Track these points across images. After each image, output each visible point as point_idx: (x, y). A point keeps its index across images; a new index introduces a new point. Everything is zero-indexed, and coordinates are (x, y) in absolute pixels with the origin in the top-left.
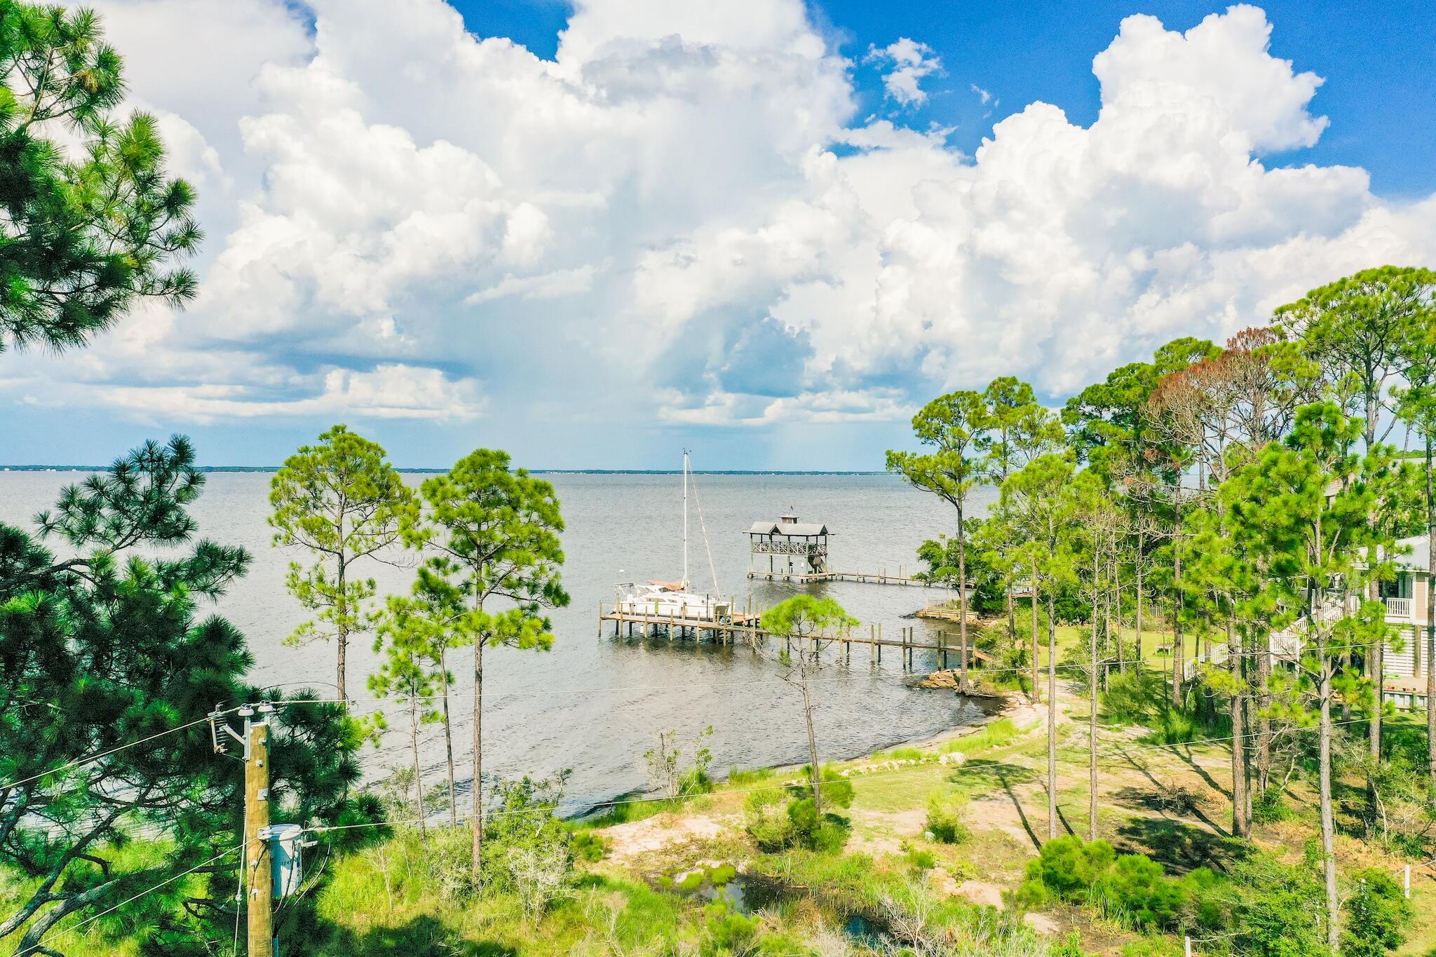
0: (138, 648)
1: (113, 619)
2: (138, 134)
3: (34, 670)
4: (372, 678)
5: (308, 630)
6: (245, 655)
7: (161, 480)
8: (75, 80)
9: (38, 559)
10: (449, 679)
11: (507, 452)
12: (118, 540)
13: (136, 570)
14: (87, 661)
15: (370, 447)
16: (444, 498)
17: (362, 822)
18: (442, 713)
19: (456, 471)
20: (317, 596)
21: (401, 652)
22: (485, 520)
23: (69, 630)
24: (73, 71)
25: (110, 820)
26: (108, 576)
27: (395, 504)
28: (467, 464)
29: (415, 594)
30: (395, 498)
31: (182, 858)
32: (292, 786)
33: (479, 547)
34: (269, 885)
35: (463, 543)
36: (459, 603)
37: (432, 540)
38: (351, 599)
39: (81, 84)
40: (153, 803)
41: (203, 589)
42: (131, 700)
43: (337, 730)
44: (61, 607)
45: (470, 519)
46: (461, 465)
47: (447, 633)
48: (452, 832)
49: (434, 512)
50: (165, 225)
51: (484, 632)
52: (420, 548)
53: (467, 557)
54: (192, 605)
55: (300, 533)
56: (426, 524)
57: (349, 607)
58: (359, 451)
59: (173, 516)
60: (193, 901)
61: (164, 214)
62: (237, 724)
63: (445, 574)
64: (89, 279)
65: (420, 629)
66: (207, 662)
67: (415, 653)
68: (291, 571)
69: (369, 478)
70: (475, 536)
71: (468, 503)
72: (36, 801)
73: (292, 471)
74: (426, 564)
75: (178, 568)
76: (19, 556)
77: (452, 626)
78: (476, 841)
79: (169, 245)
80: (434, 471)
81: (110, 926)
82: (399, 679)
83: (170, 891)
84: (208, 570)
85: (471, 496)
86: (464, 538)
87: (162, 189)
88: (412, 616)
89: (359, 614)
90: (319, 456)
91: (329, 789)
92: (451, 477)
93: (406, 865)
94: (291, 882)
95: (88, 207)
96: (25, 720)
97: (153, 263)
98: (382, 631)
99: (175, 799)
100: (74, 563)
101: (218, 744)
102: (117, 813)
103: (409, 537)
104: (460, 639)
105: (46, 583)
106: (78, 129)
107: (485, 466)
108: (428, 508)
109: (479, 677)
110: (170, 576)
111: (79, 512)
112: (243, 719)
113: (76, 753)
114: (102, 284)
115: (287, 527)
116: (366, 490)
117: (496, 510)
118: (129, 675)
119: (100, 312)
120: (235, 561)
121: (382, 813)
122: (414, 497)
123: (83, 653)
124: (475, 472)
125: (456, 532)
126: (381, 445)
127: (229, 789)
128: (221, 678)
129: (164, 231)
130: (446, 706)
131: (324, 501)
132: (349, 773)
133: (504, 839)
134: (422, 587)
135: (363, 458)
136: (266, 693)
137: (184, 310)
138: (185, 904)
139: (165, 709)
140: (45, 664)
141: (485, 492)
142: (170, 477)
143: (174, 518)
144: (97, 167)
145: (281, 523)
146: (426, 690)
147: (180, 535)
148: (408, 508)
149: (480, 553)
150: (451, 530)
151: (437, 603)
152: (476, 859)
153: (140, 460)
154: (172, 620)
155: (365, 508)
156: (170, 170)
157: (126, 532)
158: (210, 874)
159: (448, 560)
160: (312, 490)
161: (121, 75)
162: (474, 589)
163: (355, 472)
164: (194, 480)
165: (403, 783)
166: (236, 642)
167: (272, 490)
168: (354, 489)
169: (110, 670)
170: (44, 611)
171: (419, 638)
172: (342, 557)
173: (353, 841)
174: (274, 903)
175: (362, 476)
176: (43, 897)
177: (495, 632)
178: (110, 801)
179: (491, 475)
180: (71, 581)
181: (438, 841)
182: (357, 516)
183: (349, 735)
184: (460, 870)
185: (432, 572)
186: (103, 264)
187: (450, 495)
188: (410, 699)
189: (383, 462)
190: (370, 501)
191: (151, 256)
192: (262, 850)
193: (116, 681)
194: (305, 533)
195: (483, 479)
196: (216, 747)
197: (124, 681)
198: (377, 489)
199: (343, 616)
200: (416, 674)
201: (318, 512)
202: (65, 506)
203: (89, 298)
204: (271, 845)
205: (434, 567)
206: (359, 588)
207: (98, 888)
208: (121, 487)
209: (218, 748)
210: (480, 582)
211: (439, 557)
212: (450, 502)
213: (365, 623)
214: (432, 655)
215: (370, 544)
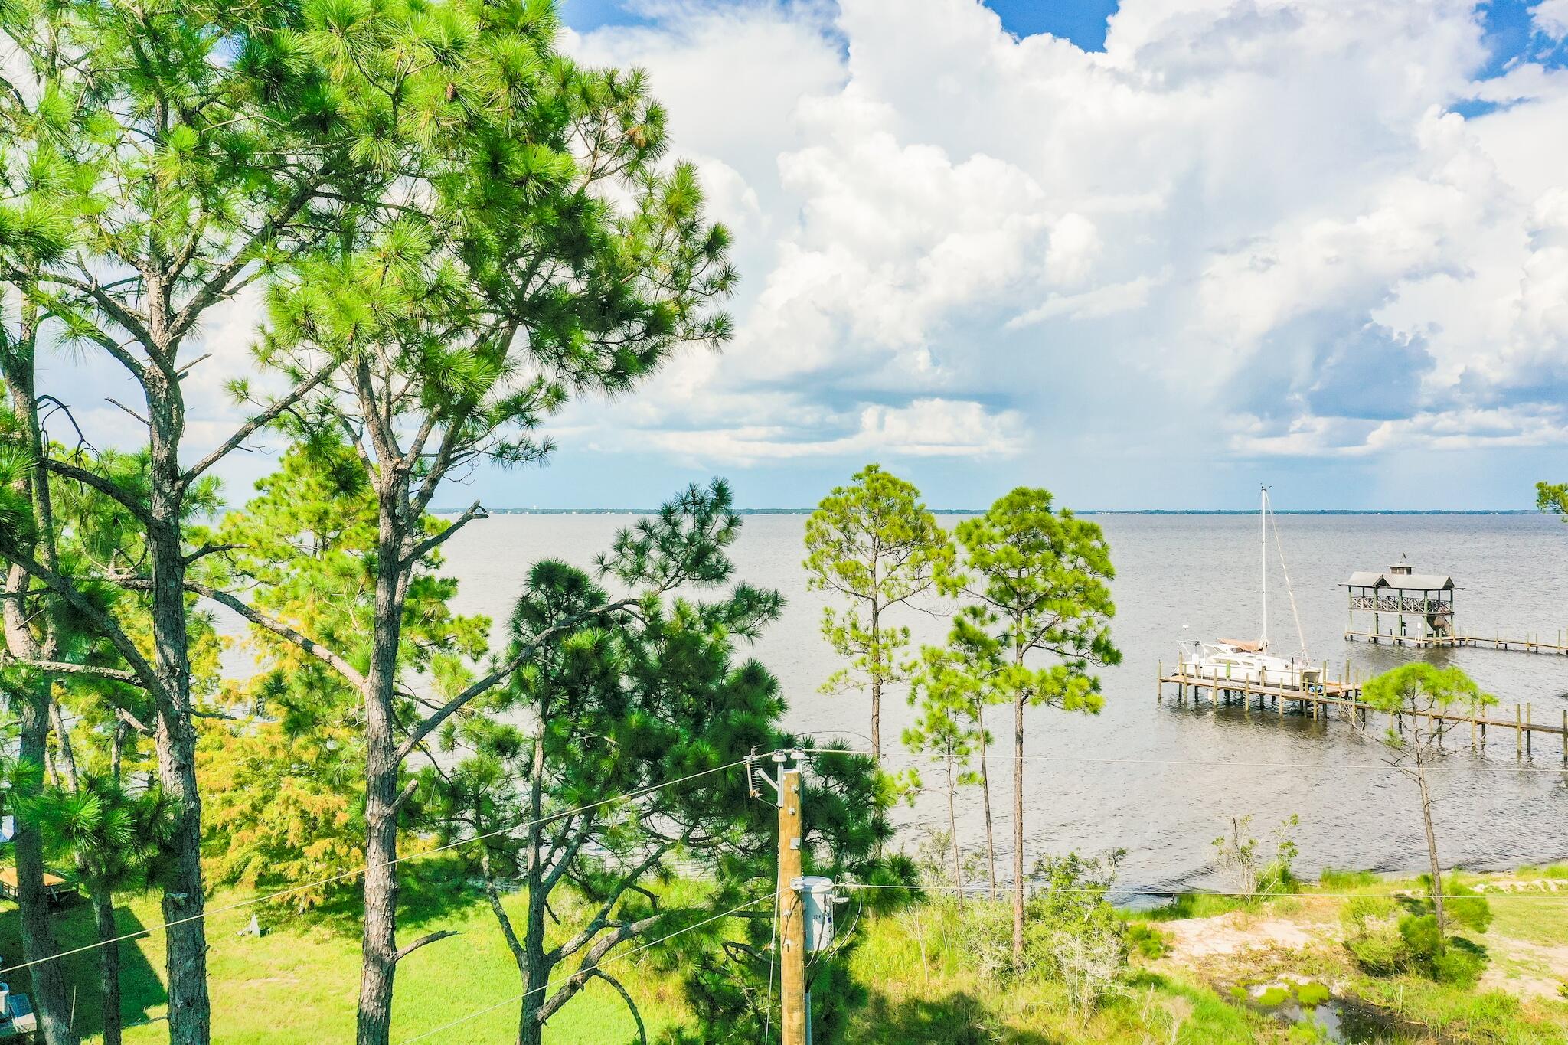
0: (682, 688)
1: (660, 658)
2: (682, 183)
3: (593, 706)
4: (906, 732)
5: (842, 678)
6: (780, 700)
7: (703, 523)
8: (627, 138)
9: (596, 599)
10: (988, 740)
11: (1049, 490)
12: (664, 582)
13: (680, 611)
14: (638, 698)
15: (902, 488)
16: (979, 542)
17: (895, 883)
18: (980, 776)
19: (993, 513)
20: (851, 643)
21: (937, 706)
22: (1025, 565)
23: (623, 668)
24: (625, 129)
25: (658, 854)
26: (655, 617)
27: (929, 547)
28: (1005, 505)
29: (950, 645)
30: (930, 541)
31: (721, 900)
32: (826, 839)
33: (1018, 594)
34: (802, 938)
35: (1001, 591)
36: (997, 657)
37: (968, 587)
38: (885, 648)
39: (631, 142)
40: (695, 843)
41: (741, 631)
42: (676, 739)
43: (869, 784)
44: (616, 644)
45: (1008, 565)
46: (998, 506)
47: (985, 688)
48: (991, 906)
49: (969, 557)
50: (706, 270)
51: (1025, 690)
52: (956, 595)
53: (1005, 606)
54: (731, 648)
55: (835, 577)
56: (962, 570)
57: (883, 656)
58: (891, 490)
59: (713, 558)
60: (733, 944)
61: (704, 259)
62: (771, 769)
63: (983, 624)
64: (637, 327)
65: (956, 683)
66: (744, 705)
67: (951, 708)
68: (824, 617)
69: (902, 520)
70: (1014, 583)
71: (1006, 548)
72: (595, 829)
73: (825, 513)
74: (962, 613)
75: (718, 610)
76: (580, 594)
77: (990, 680)
78: (1017, 918)
79: (708, 290)
80: (970, 512)
81: (659, 958)
82: (935, 735)
83: (711, 931)
84: (745, 613)
85: (1009, 540)
87: (702, 236)
88: (948, 668)
89: (892, 664)
90: (852, 498)
91: (860, 845)
92: (988, 519)
93: (943, 936)
94: (823, 938)
95: (637, 258)
96: (586, 751)
97: (695, 308)
98: (917, 683)
99: (716, 839)
100: (627, 602)
101: (754, 788)
102: (663, 849)
103: (944, 583)
104: (998, 696)
105: (603, 622)
106: (630, 184)
107: (1023, 507)
108: (963, 553)
109: (1020, 739)
110: (711, 618)
111: (630, 553)
112: (776, 765)
113: (629, 787)
114: (648, 332)
115: (822, 571)
116: (900, 533)
117: (1037, 555)
118: (675, 714)
119: (647, 359)
120: (770, 604)
121: (915, 875)
122: (949, 541)
123: (634, 691)
124: (1015, 512)
125: (993, 579)
126: (914, 485)
127: (766, 837)
128: (758, 721)
129: (704, 277)
130: (984, 767)
131: (858, 544)
132: (881, 831)
133: (1048, 919)
134: (958, 638)
135: (896, 498)
136: (800, 740)
137: (721, 352)
138: (724, 946)
139: (707, 749)
140: (602, 698)
141: (1025, 534)
142: (710, 519)
143: (714, 561)
144: (645, 218)
145: (816, 567)
146: (963, 749)
147: (720, 577)
148: (943, 552)
149: (1020, 602)
150: (988, 577)
151: (973, 655)
152: (1017, 938)
153: (684, 503)
154: (712, 663)
155: (898, 551)
156: (709, 216)
157: (672, 573)
158: (747, 920)
159: (985, 608)
160: (846, 532)
161: (667, 127)
162: (1013, 641)
163: (888, 513)
164: (732, 522)
165: (939, 848)
166: (771, 687)
167: (806, 534)
168: (887, 532)
169: (658, 708)
170: (601, 647)
171: (954, 693)
172: (876, 604)
173: (886, 902)
174: (807, 957)
175: (894, 517)
176: (599, 924)
177: (1037, 690)
178: (658, 836)
179: (1032, 516)
180: (624, 620)
181: (976, 914)
182: (890, 560)
183: (881, 790)
184: (1000, 948)
185: (969, 621)
186: (650, 312)
187: (985, 539)
188: (946, 758)
189: (917, 503)
190: (903, 544)
191: (692, 301)
192: (795, 900)
193: (663, 720)
194: (839, 577)
195: (1023, 520)
196: (752, 792)
197: (670, 719)
198: (910, 532)
199: (877, 665)
200: (952, 731)
201: (851, 556)
202: (619, 548)
203: (638, 347)
204: (803, 896)
205: (971, 616)
206: (893, 637)
207: (648, 920)
208: (668, 530)
209: (754, 793)
210: (1020, 634)
211: (975, 605)
212: (987, 546)
213: (900, 673)
214: (969, 711)
215: (904, 590)
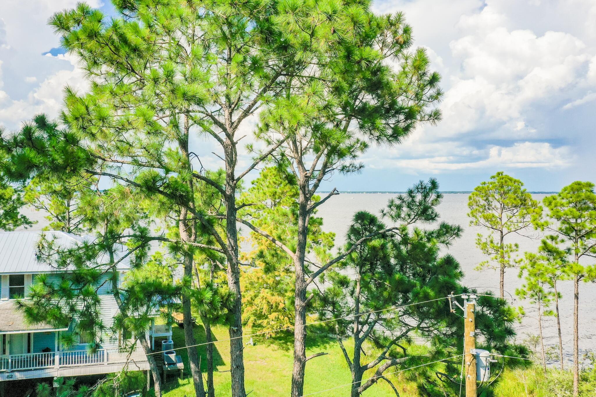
0: (417, 264)
1: (407, 252)
2: (420, 56)
3: (379, 269)
4: (517, 290)
5: (486, 264)
6: (460, 272)
7: (425, 197)
8: (395, 41)
9: (381, 227)
10: (559, 296)
11: (592, 182)
12: (409, 221)
13: (416, 232)
14: (398, 268)
15: (515, 182)
16: (556, 206)
17: (517, 356)
18: (555, 312)
19: (562, 193)
20: (490, 249)
21: (533, 280)
22: (580, 217)
23: (392, 255)
24: (394, 37)
25: (407, 332)
26: (406, 235)
27: (529, 208)
28: (569, 189)
29: (540, 252)
30: (529, 205)
31: (436, 354)
32: (483, 334)
33: (576, 230)
34: (475, 375)
35: (566, 229)
36: (564, 258)
37: (549, 226)
38: (507, 252)
39: (397, 42)
40: (422, 329)
41: (443, 242)
42: (414, 286)
43: (504, 311)
44: (389, 245)
45: (571, 216)
46: (565, 190)
47: (558, 272)
48: (561, 372)
49: (550, 213)
50: (429, 92)
51: (580, 274)
52: (543, 230)
53: (569, 235)
54: (438, 249)
55: (482, 221)
56: (545, 219)
57: (505, 256)
58: (510, 183)
59: (430, 211)
60: (440, 373)
61: (428, 87)
62: (461, 301)
63: (556, 243)
64: (402, 117)
65: (543, 269)
66: (445, 273)
67: (540, 280)
68: (477, 237)
69: (515, 196)
70: (574, 225)
71: (570, 209)
72: (381, 319)
73: (478, 193)
74: (545, 238)
75: (433, 233)
76: (374, 225)
77: (561, 269)
78: (575, 380)
79: (430, 100)
80: (551, 193)
81: (407, 375)
82: (531, 292)
83: (431, 366)
84: (445, 234)
85: (571, 205)
86: (568, 226)
87: (427, 78)
88: (539, 262)
89: (510, 259)
90: (491, 186)
91: (501, 338)
92: (560, 196)
93: (536, 382)
94: (485, 376)
95: (401, 88)
96: (377, 288)
97: (424, 108)
98: (523, 268)
99: (432, 329)
100: (394, 229)
101: (452, 309)
102: (409, 330)
103: (537, 224)
104: (566, 276)
105: (384, 236)
106: (396, 59)
107: (579, 190)
108: (547, 210)
109: (577, 297)
110: (430, 236)
111: (394, 209)
112: (463, 300)
113: (394, 303)
114: (406, 119)
115: (476, 218)
116: (514, 201)
117: (586, 212)
118: (414, 275)
119: (406, 129)
120: (456, 231)
121: (527, 354)
122: (538, 205)
123: (396, 265)
124: (574, 193)
125: (563, 223)
126: (521, 181)
127: (454, 329)
128: (452, 281)
129: (428, 95)
130: (557, 309)
131: (493, 206)
132: (510, 332)
133: (591, 382)
134: (544, 249)
135: (513, 186)
136: (470, 290)
138: (437, 374)
139: (429, 290)
140: (383, 267)
141: (580, 203)
142: (429, 195)
143: (430, 212)
144: (405, 73)
145: (473, 216)
146: (546, 299)
147: (433, 219)
148: (536, 210)
149: (577, 234)
150: (560, 222)
151: (552, 257)
152: (575, 388)
153: (417, 188)
154: (430, 255)
155: (513, 210)
156: (430, 70)
157: (412, 217)
158: (446, 364)
159: (558, 236)
160: (487, 201)
161: (412, 35)
162: (573, 252)
163: (508, 193)
164: (438, 197)
166: (456, 266)
167: (469, 201)
168: (508, 201)
169: (406, 272)
170: (383, 247)
171: (542, 274)
172: (502, 232)
173: (513, 363)
174: (477, 384)
175: (511, 195)
176: (382, 358)
177: (586, 275)
178: (406, 325)
179: (583, 194)
180: (392, 236)
181: (553, 375)
182: (509, 214)
183: (510, 315)
184: (566, 392)
185: (549, 242)
186: (407, 110)
187: (559, 204)
188: (537, 303)
189: (522, 188)
190: (516, 206)
191: (423, 105)
192: (472, 358)
193: (408, 277)
194: (484, 221)
195: (579, 196)
197: (411, 277)
198: (519, 201)
199: (503, 260)
200: (540, 291)
201: (490, 211)
202: (390, 206)
203: (402, 125)
204: (476, 357)
205: (550, 240)
206: (510, 247)
207: (403, 358)
208: (410, 199)
209: (453, 311)
210: (577, 249)
211: (553, 235)
212: (559, 208)
214: (549, 283)
215: (516, 227)
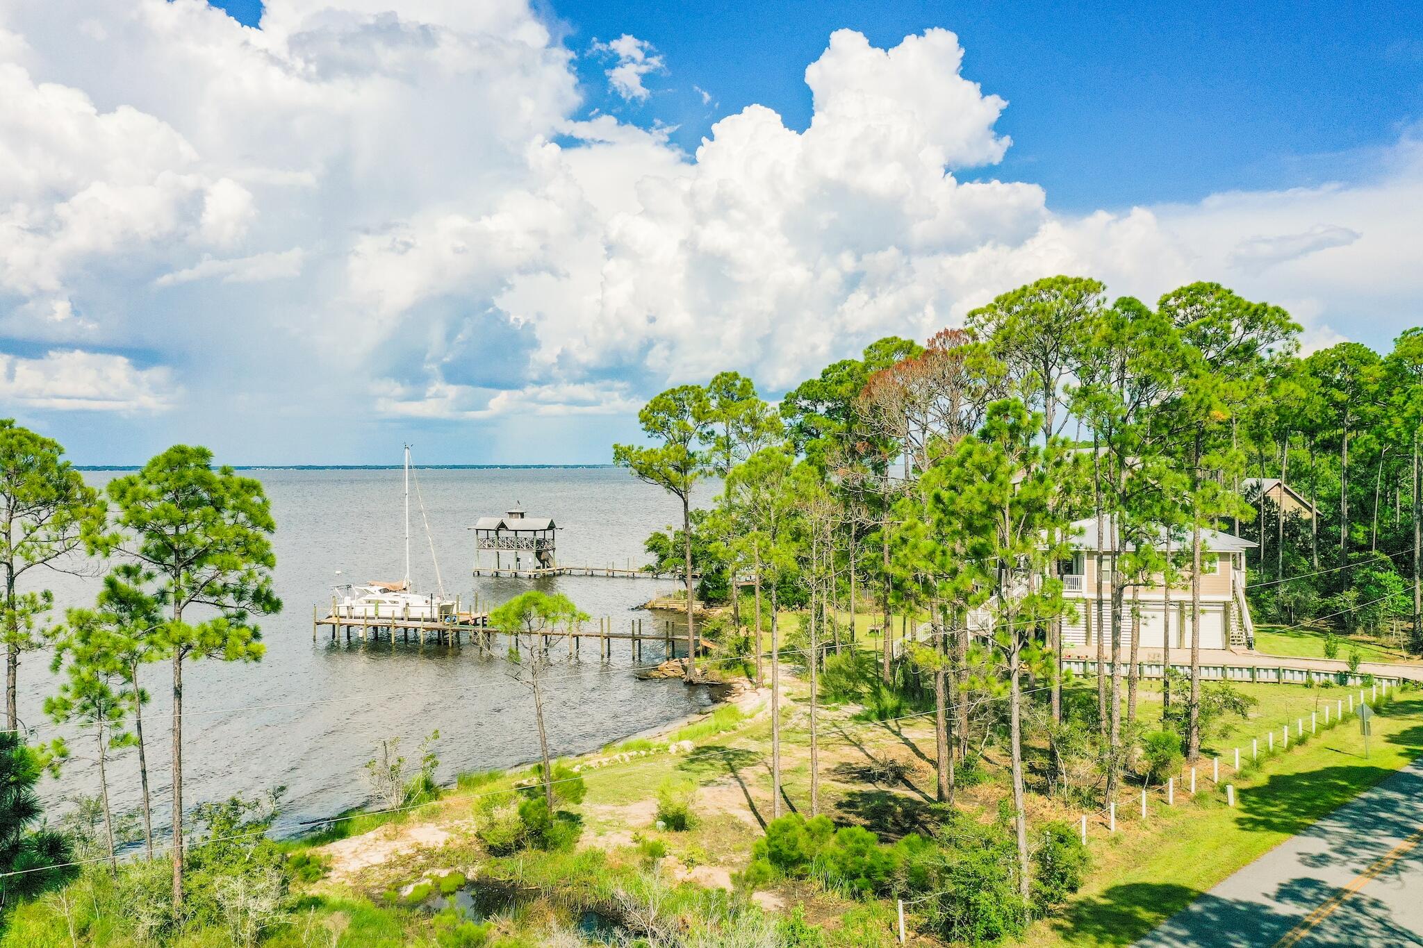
4: (50, 701)
10: (143, 698)
11: (209, 448)
15: (43, 444)
16: (134, 500)
17: (42, 864)
18: (134, 735)
19: (149, 470)
21: (85, 671)
22: (184, 522)
27: (75, 506)
28: (163, 461)
29: (101, 606)
30: (77, 500)
33: (176, 551)
35: (157, 548)
36: (153, 614)
37: (121, 545)
38: (23, 614)
43: (9, 763)
45: (166, 521)
46: (155, 463)
47: (140, 647)
48: (150, 864)
49: (123, 515)
51: (184, 645)
52: (107, 555)
53: (162, 563)
56: (113, 529)
57: (21, 624)
58: (30, 447)
63: (137, 582)
65: (108, 645)
67: (101, 670)
69: (43, 478)
70: (172, 540)
71: (163, 505)
74: (113, 573)
77: (147, 638)
78: (177, 872)
80: (123, 469)
82: (83, 700)
85: (166, 497)
86: (159, 542)
88: (98, 630)
89: (32, 631)
92: (143, 476)
93: (94, 905)
98: (62, 649)
103: (94, 543)
104: (156, 653)
107: (183, 464)
108: (115, 510)
109: (178, 693)
116: (39, 490)
117: (196, 512)
122: (99, 499)
124: (172, 470)
125: (150, 537)
126: (57, 441)
130: (139, 727)
132: (25, 811)
133: (207, 867)
134: (109, 598)
135: (36, 455)
141: (184, 491)
146: (116, 711)
148: (92, 510)
149: (177, 558)
150: (143, 535)
151: (127, 614)
152: (177, 891)
155: (39, 511)
159: (139, 567)
162: (171, 598)
163: (26, 471)
165: (88, 816)
168: (25, 491)
171: (106, 654)
172: (10, 567)
173: (31, 887)
175: (33, 474)
177: (197, 644)
179: (190, 473)
181: (131, 876)
183: (26, 767)
184: (158, 905)
185: (121, 580)
187: (141, 496)
188: (96, 722)
189: (61, 460)
190: (45, 503)
195: (181, 478)
198: (53, 491)
199: (13, 633)
200: (103, 694)
205: (124, 575)
206: (33, 602)
210: (178, 590)
211: (129, 564)
212: (142, 504)
213: (41, 640)
214: (122, 672)
215: (46, 551)
